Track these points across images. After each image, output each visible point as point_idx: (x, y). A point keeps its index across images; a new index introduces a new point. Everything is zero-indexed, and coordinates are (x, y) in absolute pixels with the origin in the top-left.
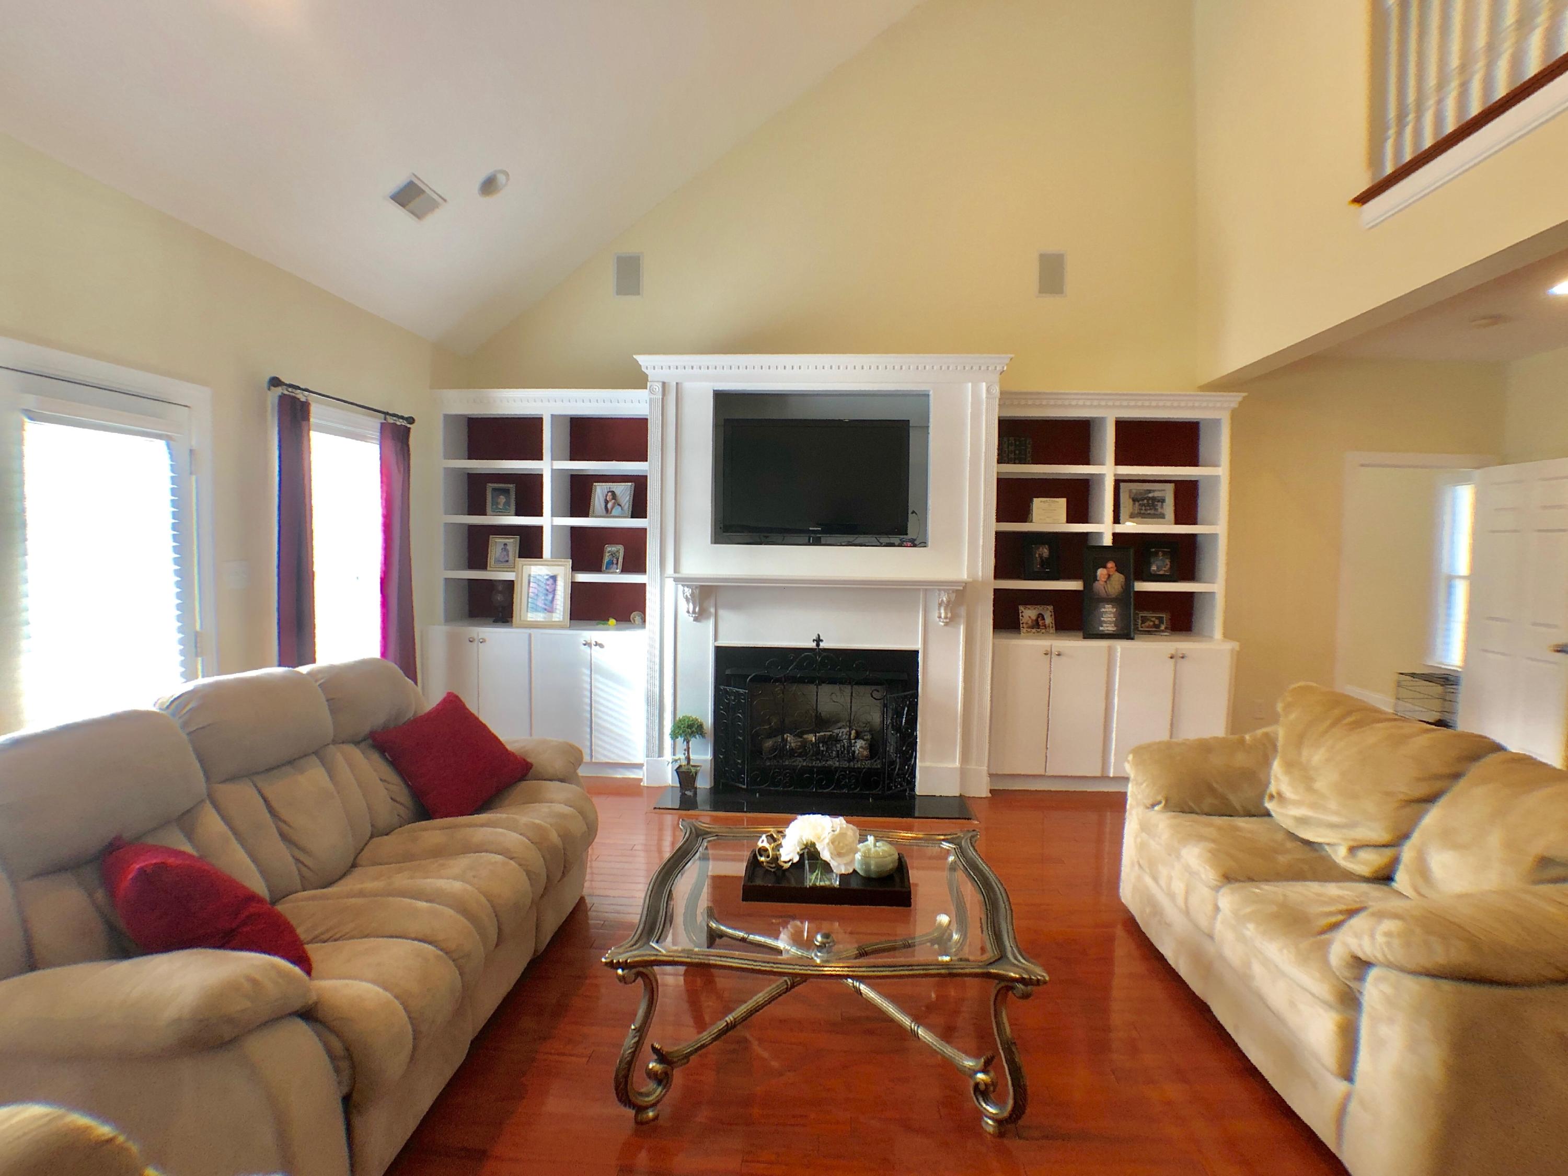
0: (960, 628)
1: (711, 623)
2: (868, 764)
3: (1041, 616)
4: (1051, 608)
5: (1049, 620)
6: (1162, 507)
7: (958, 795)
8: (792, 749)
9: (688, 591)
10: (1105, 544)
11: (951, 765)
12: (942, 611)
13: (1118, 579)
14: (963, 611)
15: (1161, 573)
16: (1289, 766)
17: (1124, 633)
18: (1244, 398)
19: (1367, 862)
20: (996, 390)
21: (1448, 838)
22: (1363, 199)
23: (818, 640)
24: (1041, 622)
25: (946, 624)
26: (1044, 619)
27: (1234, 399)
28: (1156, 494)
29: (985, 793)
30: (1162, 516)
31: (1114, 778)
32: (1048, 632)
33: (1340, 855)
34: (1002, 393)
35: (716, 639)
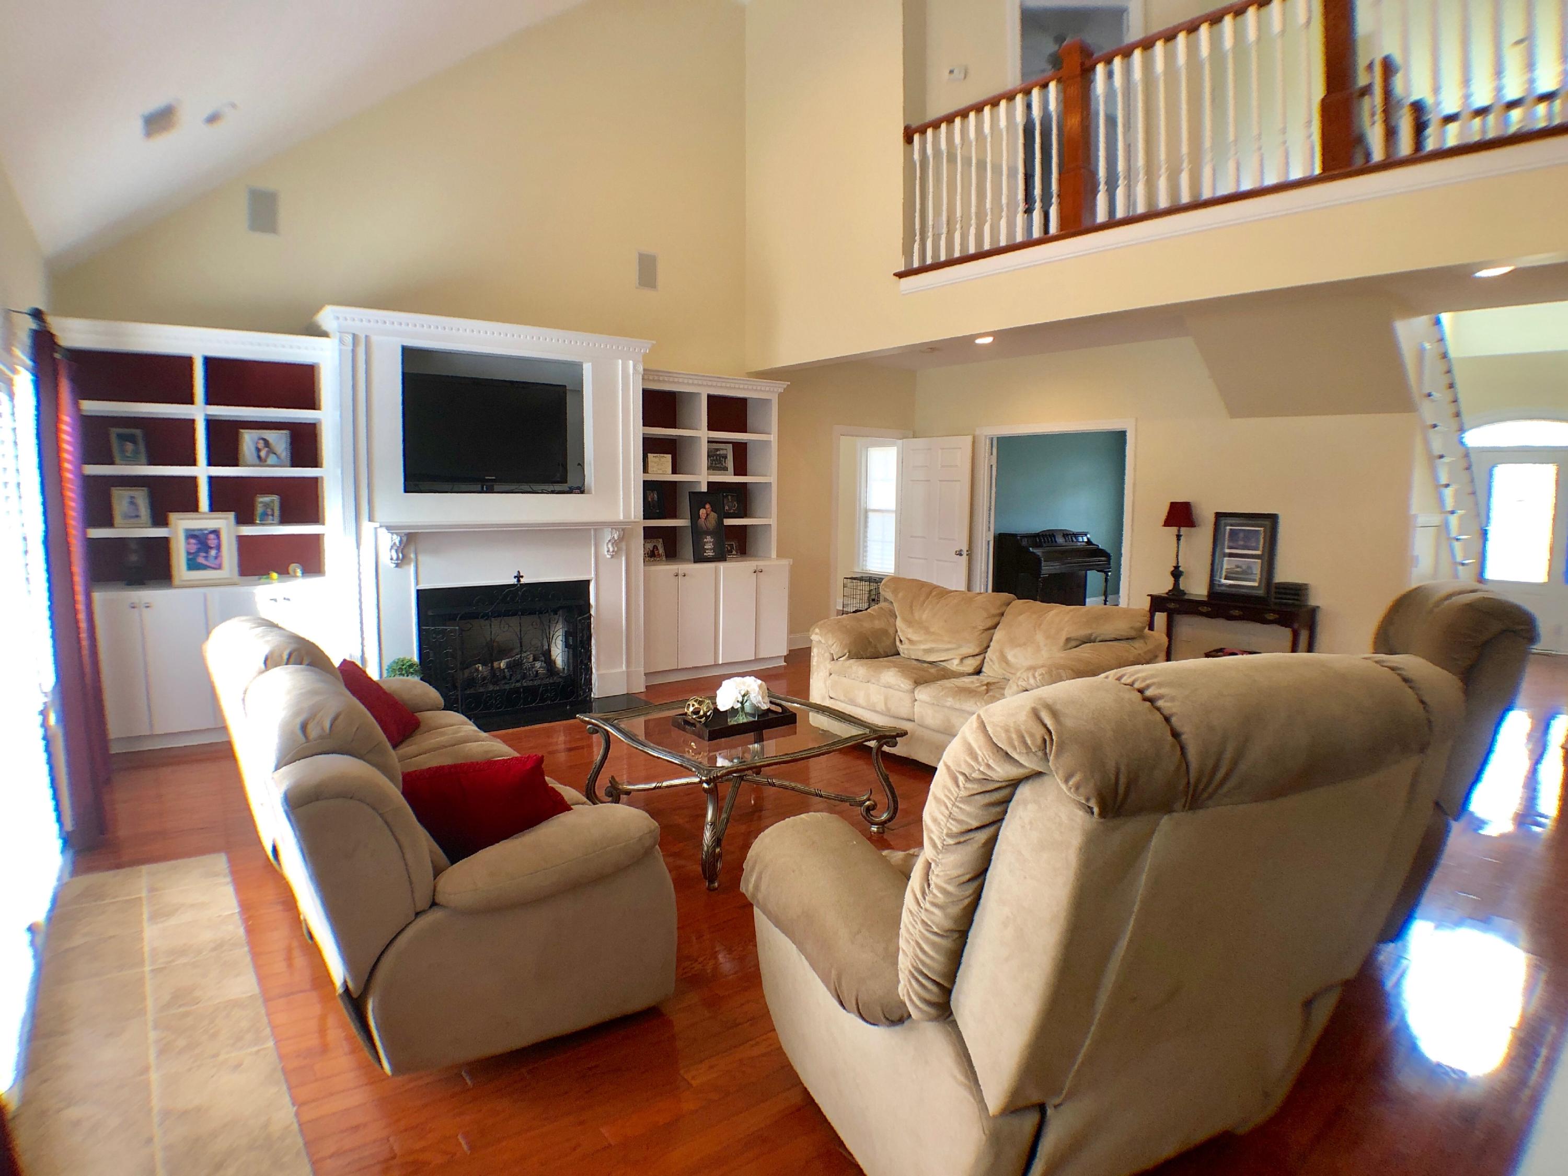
0: (622, 561)
1: (412, 568)
2: (547, 681)
3: (655, 547)
4: (661, 540)
5: (661, 551)
6: (725, 462)
7: (625, 693)
8: (484, 679)
9: (397, 539)
10: (703, 491)
11: (619, 670)
12: (610, 546)
13: (713, 515)
14: (623, 546)
15: (732, 511)
16: (909, 623)
17: (720, 556)
18: (788, 385)
19: (971, 665)
20: (641, 369)
21: (1013, 642)
22: (900, 275)
23: (519, 577)
24: (656, 552)
25: (612, 556)
26: (657, 549)
27: (781, 386)
28: (721, 452)
29: (643, 690)
30: (726, 469)
31: (722, 664)
32: (661, 560)
33: (954, 665)
34: (644, 370)
35: (417, 584)
